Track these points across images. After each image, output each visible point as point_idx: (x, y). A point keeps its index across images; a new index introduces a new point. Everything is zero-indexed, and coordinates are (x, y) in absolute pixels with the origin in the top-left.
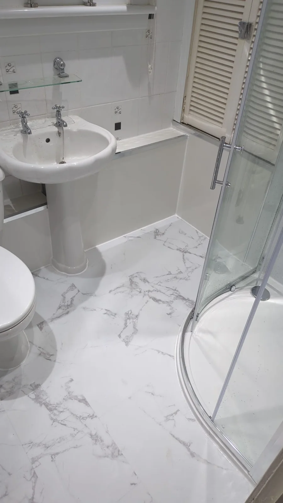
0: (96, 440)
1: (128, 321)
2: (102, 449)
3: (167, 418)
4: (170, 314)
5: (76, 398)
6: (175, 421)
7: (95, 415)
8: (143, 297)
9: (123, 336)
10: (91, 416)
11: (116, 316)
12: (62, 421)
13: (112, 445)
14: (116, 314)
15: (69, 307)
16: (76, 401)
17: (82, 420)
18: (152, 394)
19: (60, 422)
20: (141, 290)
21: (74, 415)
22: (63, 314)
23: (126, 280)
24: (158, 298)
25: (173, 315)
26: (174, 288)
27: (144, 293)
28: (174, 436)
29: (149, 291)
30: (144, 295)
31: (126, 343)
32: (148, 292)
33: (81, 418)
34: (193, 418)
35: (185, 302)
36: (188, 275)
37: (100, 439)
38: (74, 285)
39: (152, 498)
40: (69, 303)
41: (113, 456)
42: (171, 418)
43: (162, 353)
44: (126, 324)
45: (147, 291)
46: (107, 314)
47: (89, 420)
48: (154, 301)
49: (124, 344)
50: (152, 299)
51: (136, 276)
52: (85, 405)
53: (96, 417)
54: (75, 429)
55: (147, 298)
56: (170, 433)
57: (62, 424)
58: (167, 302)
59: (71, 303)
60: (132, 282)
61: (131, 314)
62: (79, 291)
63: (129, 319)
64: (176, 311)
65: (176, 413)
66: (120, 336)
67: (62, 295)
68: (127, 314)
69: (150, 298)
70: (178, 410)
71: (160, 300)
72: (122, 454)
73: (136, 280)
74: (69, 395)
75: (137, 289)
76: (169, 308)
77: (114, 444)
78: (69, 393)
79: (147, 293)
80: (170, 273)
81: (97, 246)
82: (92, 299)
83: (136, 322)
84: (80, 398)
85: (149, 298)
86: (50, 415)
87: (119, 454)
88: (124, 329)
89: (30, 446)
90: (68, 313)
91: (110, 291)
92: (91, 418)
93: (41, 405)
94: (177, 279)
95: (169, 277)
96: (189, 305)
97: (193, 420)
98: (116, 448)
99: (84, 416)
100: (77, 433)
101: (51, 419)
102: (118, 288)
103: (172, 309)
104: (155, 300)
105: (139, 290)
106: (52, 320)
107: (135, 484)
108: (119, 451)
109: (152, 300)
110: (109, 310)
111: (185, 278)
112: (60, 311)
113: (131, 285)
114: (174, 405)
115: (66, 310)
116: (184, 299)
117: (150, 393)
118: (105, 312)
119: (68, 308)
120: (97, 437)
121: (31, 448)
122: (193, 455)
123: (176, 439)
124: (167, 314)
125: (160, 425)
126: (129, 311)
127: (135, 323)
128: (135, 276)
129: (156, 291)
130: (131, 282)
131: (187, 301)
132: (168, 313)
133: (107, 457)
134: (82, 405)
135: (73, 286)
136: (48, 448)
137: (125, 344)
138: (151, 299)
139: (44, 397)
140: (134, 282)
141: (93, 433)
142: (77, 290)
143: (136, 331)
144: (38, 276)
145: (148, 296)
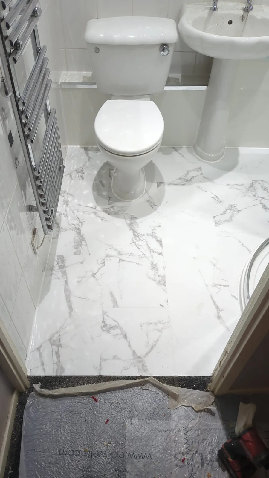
0: (153, 268)
1: (229, 211)
2: (154, 274)
3: (215, 285)
5: (156, 238)
6: (220, 290)
7: (162, 254)
8: (255, 200)
9: (217, 219)
10: (159, 253)
11: (220, 203)
12: (138, 245)
13: (163, 276)
14: (221, 202)
15: (187, 181)
16: (155, 240)
17: (151, 252)
18: (214, 265)
19: (137, 245)
20: (256, 194)
21: (148, 246)
22: (179, 184)
23: (248, 182)
28: (212, 298)
29: (263, 198)
30: (257, 199)
31: (216, 224)
33: (152, 250)
34: (237, 297)
37: (157, 268)
38: (201, 169)
39: (170, 321)
40: (189, 179)
41: (159, 283)
42: (219, 287)
43: (242, 244)
44: (225, 212)
45: (261, 197)
46: (214, 199)
47: (156, 254)
48: (263, 207)
49: (214, 223)
50: (262, 205)
51: (259, 183)
52: (159, 245)
53: (162, 255)
54: (143, 254)
55: (258, 202)
56: (211, 295)
57: (137, 247)
59: (191, 179)
60: (252, 185)
61: (235, 207)
62: (202, 174)
63: (231, 210)
65: (225, 286)
66: (214, 217)
67: (187, 172)
68: (231, 206)
69: (260, 204)
70: (228, 286)
72: (166, 286)
73: (257, 185)
74: (152, 234)
75: (253, 192)
77: (164, 276)
78: (153, 232)
79: (260, 199)
81: (239, 148)
82: (209, 184)
83: (235, 215)
84: (159, 239)
85: (260, 203)
86: (133, 238)
87: (164, 284)
88: (221, 214)
89: (110, 247)
90: (184, 185)
91: (228, 185)
92: (158, 254)
93: (130, 230)
97: (236, 298)
98: (164, 280)
99: (154, 250)
100: (144, 257)
101: (132, 241)
102: (236, 185)
104: (264, 206)
105: (254, 194)
106: (170, 184)
107: (163, 306)
108: (165, 282)
110: (217, 197)
112: (179, 181)
113: (250, 187)
114: (227, 281)
115: (184, 182)
117: (213, 263)
118: (214, 196)
119: (186, 182)
120: (156, 266)
121: (111, 248)
122: (219, 317)
123: (213, 301)
124: (268, 221)
125: (206, 286)
126: (235, 204)
127: (233, 215)
128: (258, 182)
130: (251, 185)
133: (155, 281)
134: (158, 244)
135: (200, 169)
136: (120, 254)
138: (261, 204)
139: (135, 227)
140: (254, 186)
141: (155, 263)
142: (201, 173)
143: (230, 220)
144: (178, 152)
145: (260, 201)
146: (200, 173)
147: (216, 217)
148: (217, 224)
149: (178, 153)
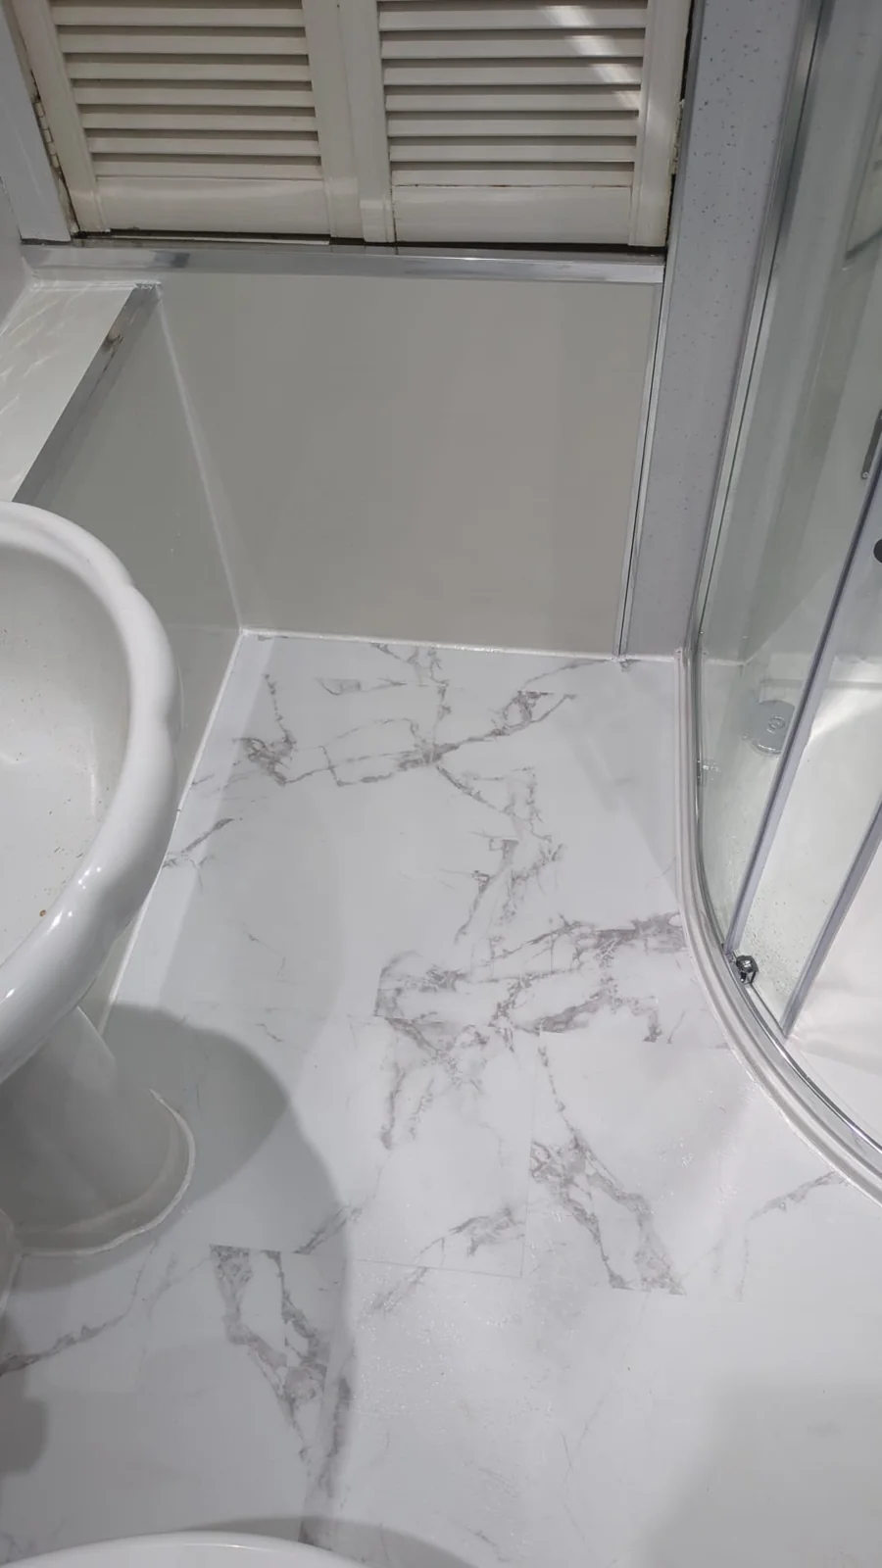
1: (575, 1194)
4: (653, 1034)
8: (511, 1049)
9: (627, 1270)
11: (517, 1217)
14: (508, 1212)
15: (319, 1361)
20: (473, 1030)
22: (336, 1416)
23: (381, 1044)
24: (557, 1008)
25: (666, 1025)
26: (557, 924)
27: (498, 1032)
29: (503, 1009)
30: (506, 1039)
31: (662, 1286)
32: (505, 1014)
35: (639, 943)
36: (538, 837)
38: (229, 1249)
40: (302, 1345)
43: (792, 1196)
44: (583, 1212)
45: (496, 1017)
46: (482, 1241)
48: (560, 1031)
49: (661, 1295)
50: (545, 1029)
51: (399, 991)
55: (524, 1043)
58: (597, 995)
59: (310, 1336)
60: (410, 1028)
61: (549, 1156)
62: (275, 1256)
63: (568, 1182)
64: (657, 1001)
66: (617, 1281)
67: (236, 1340)
68: (540, 1170)
69: (538, 1034)
71: (573, 1010)
73: (413, 1005)
75: (455, 1039)
76: (625, 1013)
79: (503, 1023)
80: (485, 881)
82: (359, 1237)
83: (603, 1172)
85: (533, 1036)
88: (597, 1237)
90: (345, 1392)
91: (386, 1139)
94: (525, 879)
95: (496, 893)
96: (662, 942)
102: (392, 1097)
103: (637, 1008)
104: (556, 1023)
105: (467, 1037)
106: (325, 1482)
109: (547, 1033)
110: (471, 1221)
111: (542, 853)
112: (310, 1413)
113: (421, 1042)
115: (322, 1386)
116: (625, 936)
118: (463, 1241)
119: (323, 1370)
124: (647, 1039)
126: (533, 1150)
127: (603, 1179)
128: (390, 994)
129: (519, 987)
130: (408, 1033)
131: (642, 933)
132: (647, 1033)
135: (228, 1258)
137: (667, 1290)
138: (542, 1033)
140: (413, 1021)
142: (264, 1257)
143: (639, 1207)
144: (37, 1358)
145: (521, 1032)
146: (263, 1271)
147: (617, 1272)
148: (664, 1279)
149: (47, 1355)
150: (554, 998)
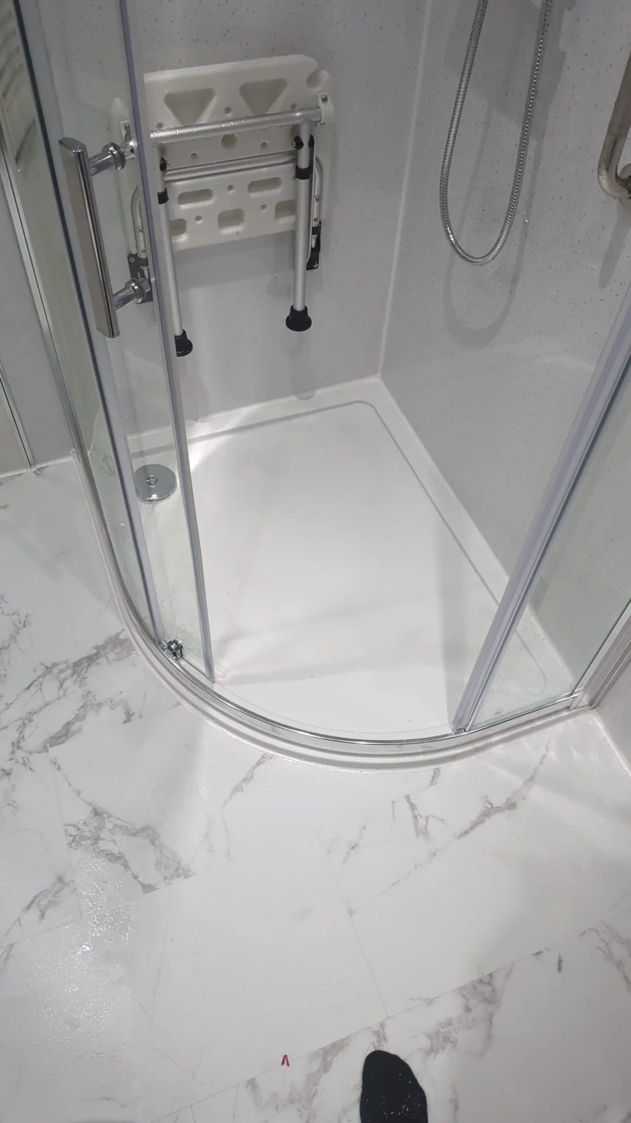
1: (102, 845)
4: (129, 716)
8: (31, 769)
9: (151, 877)
11: (67, 879)
14: (60, 880)
24: (57, 727)
25: (135, 708)
26: (41, 670)
27: (17, 762)
29: (17, 745)
30: (25, 764)
31: (179, 877)
32: (19, 748)
35: (102, 660)
36: (8, 615)
43: (244, 780)
44: (113, 854)
45: (13, 753)
46: (47, 907)
48: (63, 742)
49: (179, 883)
50: (51, 746)
55: (39, 761)
58: (82, 707)
61: (78, 829)
63: (96, 840)
64: (125, 694)
66: (147, 888)
68: (75, 841)
69: (47, 751)
71: (68, 724)
76: (105, 711)
79: (20, 754)
83: (119, 823)
85: (44, 754)
88: (127, 867)
94: (7, 648)
96: (118, 654)
103: (112, 704)
104: (58, 738)
109: (54, 748)
110: (35, 898)
111: (15, 625)
116: (91, 659)
118: (34, 912)
124: (125, 722)
126: (66, 831)
127: (121, 827)
129: (24, 725)
131: (103, 653)
132: (125, 718)
138: (50, 749)
143: (149, 834)
145: (35, 755)
147: (146, 883)
148: (178, 872)
150: (53, 721)
